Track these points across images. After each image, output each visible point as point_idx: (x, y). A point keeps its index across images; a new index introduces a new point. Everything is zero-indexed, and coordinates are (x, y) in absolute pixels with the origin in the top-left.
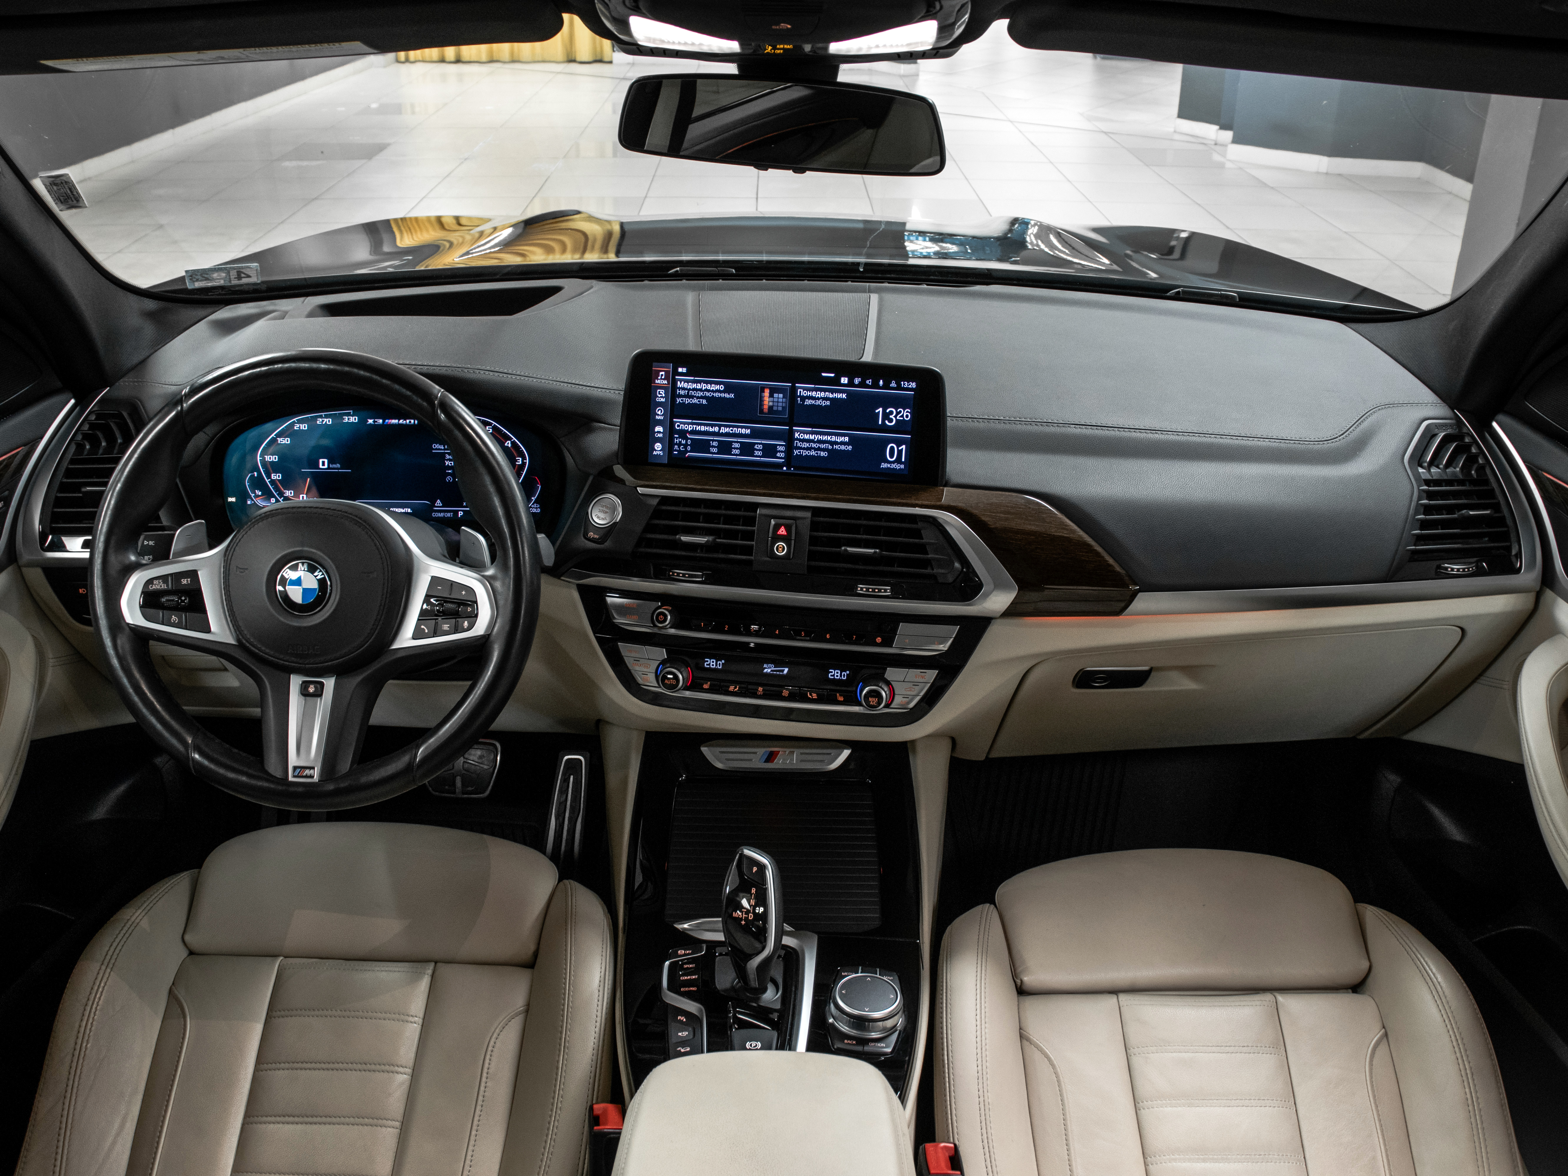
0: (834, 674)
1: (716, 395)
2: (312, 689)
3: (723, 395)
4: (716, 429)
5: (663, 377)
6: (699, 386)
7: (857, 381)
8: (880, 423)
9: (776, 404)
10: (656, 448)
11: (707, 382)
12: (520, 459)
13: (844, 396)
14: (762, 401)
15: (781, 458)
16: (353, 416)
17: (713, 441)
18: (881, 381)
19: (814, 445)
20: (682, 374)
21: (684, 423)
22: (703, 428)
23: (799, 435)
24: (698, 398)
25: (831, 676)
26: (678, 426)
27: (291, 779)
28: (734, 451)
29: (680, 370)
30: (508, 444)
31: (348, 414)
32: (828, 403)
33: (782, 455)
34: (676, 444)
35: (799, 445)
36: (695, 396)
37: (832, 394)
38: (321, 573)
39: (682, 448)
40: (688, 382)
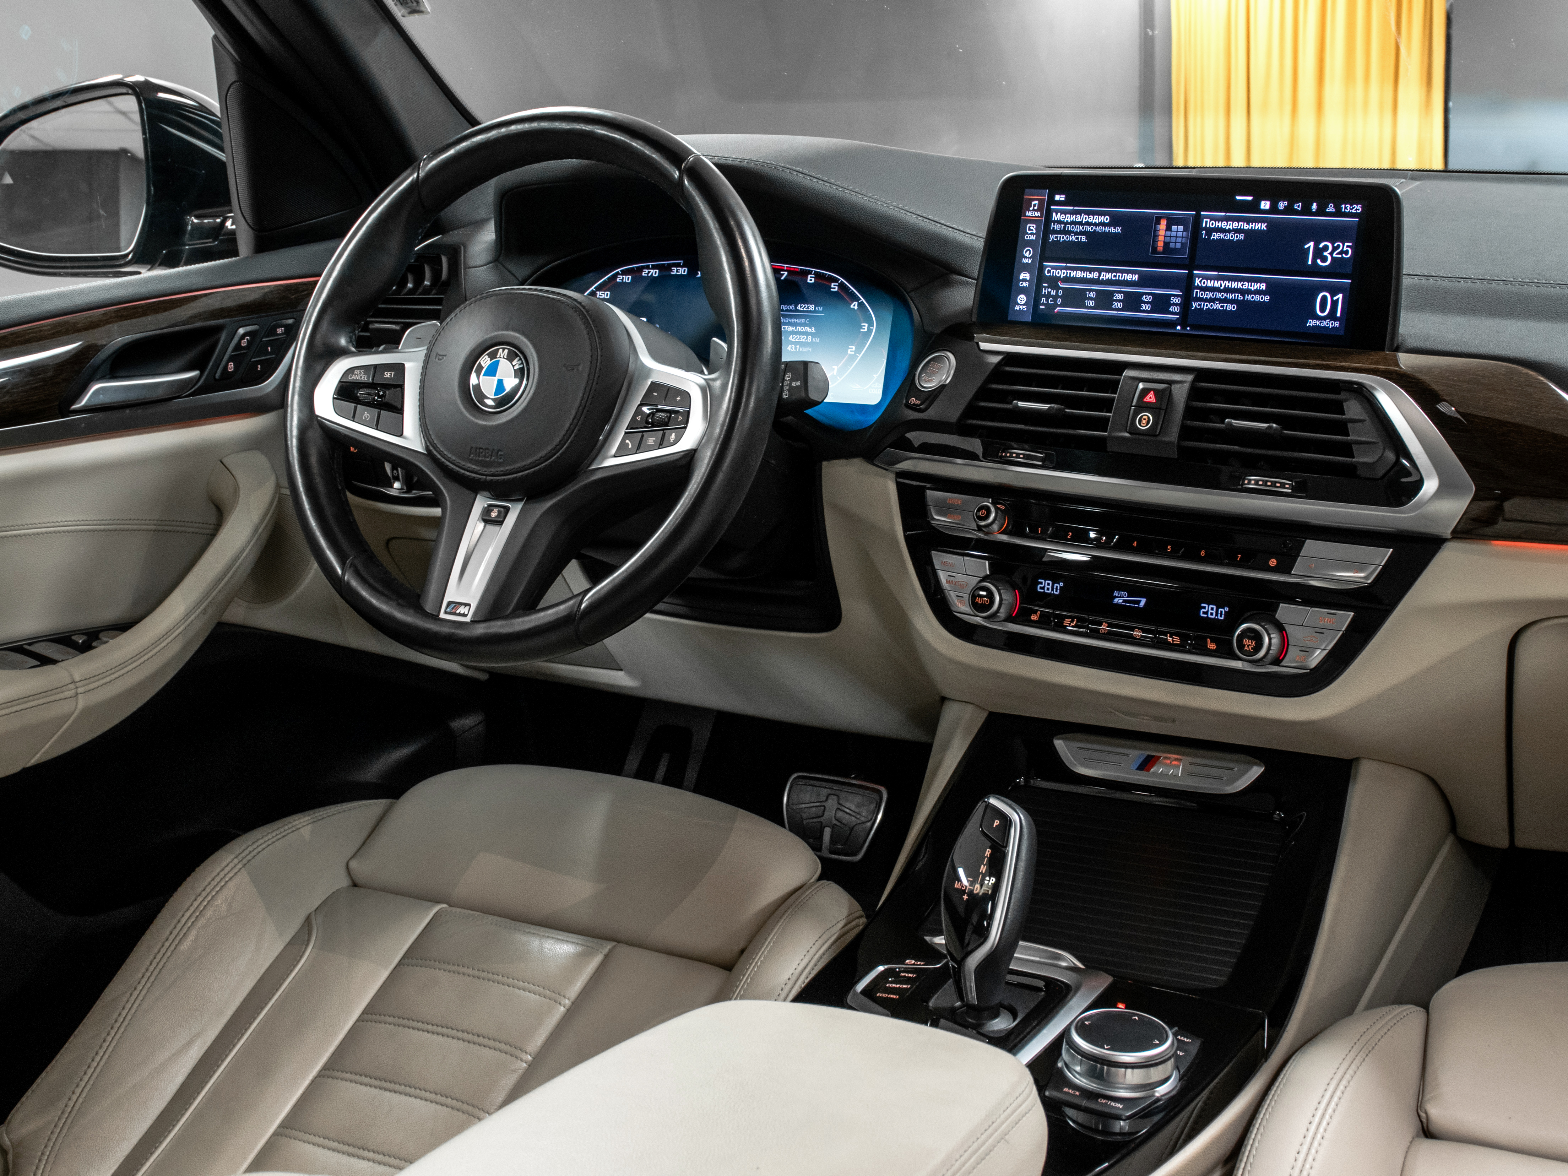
0: (1208, 611)
1: (1099, 229)
2: (494, 514)
3: (1107, 229)
4: (1095, 275)
5: (1036, 208)
6: (1078, 218)
7: (1282, 205)
8: (1310, 263)
9: (1173, 240)
10: (1019, 301)
11: (1088, 213)
12: (866, 325)
13: (1264, 226)
14: (1156, 236)
15: (1175, 314)
16: (682, 267)
17: (1090, 290)
18: (1315, 204)
19: (1219, 295)
20: (1059, 203)
21: (1056, 268)
22: (1079, 274)
23: (1200, 282)
24: (1076, 233)
25: (1204, 613)
26: (1049, 272)
27: (442, 615)
28: (1116, 304)
29: (1057, 198)
30: (854, 306)
31: (678, 265)
32: (1242, 237)
33: (1177, 309)
34: (1045, 296)
35: (1199, 295)
36: (1073, 232)
37: (1248, 224)
38: (520, 362)
39: (1051, 301)
40: (1064, 212)
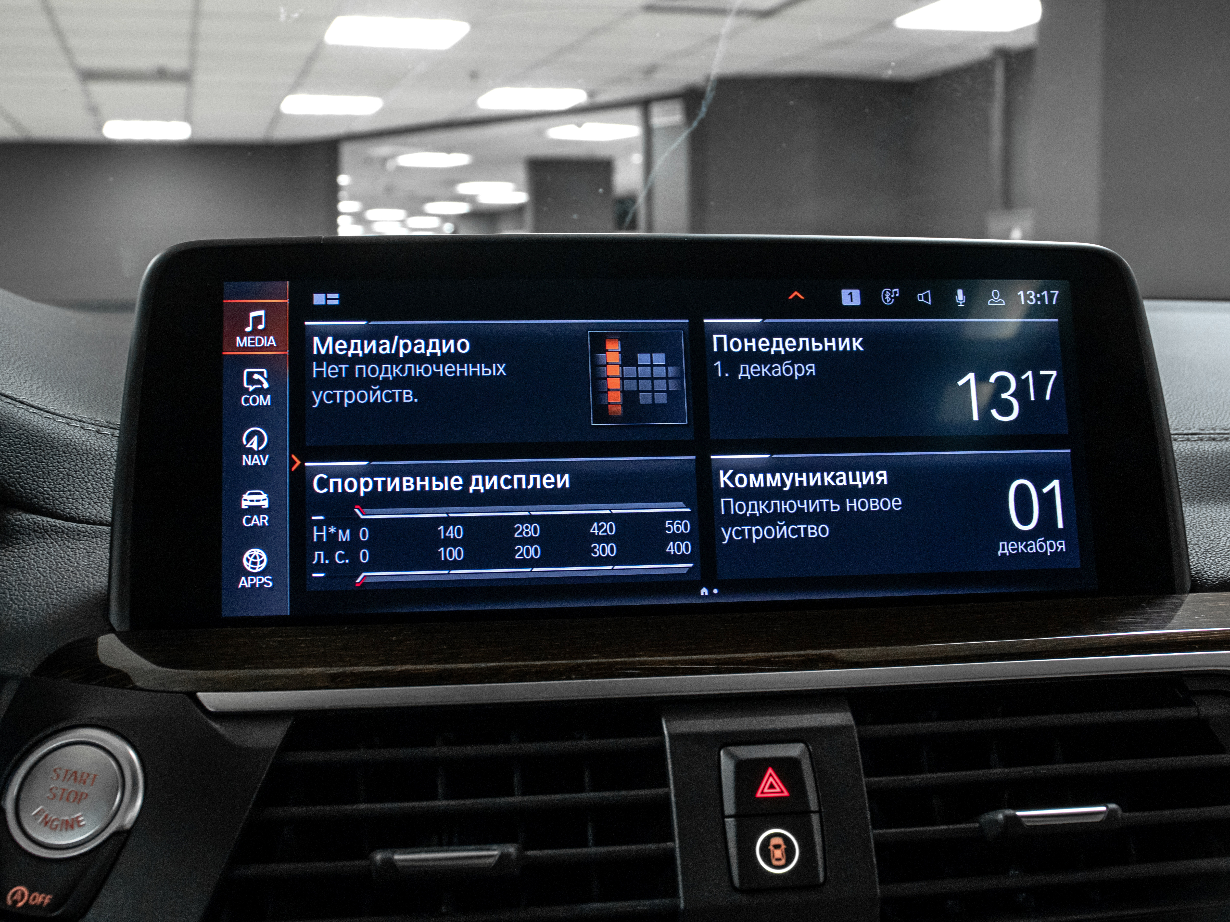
1: (445, 370)
3: (468, 370)
4: (455, 483)
5: (261, 327)
6: (386, 348)
7: (888, 296)
8: (976, 418)
9: (645, 385)
10: (248, 566)
11: (412, 334)
13: (857, 344)
14: (599, 379)
15: (682, 559)
17: (448, 522)
18: (960, 292)
19: (783, 507)
20: (326, 312)
21: (344, 474)
22: (409, 484)
23: (731, 478)
24: (385, 384)
26: (323, 483)
28: (523, 550)
29: (319, 299)
32: (811, 369)
33: (684, 548)
34: (320, 545)
35: (734, 508)
36: (376, 381)
37: (820, 340)
39: (341, 557)
40: (347, 335)
